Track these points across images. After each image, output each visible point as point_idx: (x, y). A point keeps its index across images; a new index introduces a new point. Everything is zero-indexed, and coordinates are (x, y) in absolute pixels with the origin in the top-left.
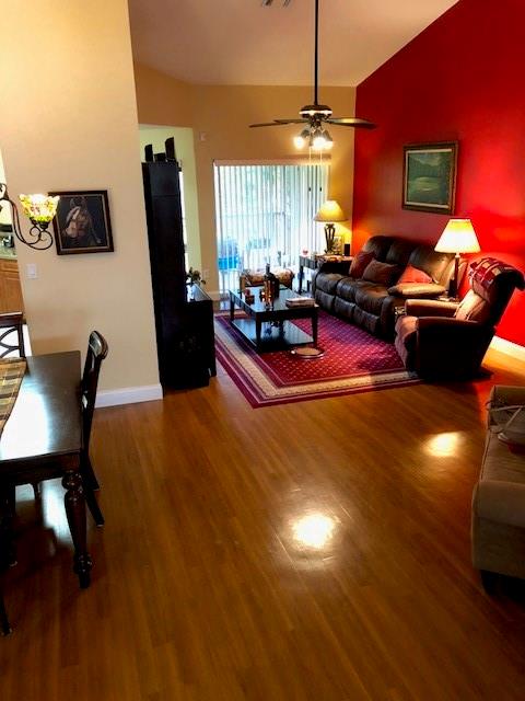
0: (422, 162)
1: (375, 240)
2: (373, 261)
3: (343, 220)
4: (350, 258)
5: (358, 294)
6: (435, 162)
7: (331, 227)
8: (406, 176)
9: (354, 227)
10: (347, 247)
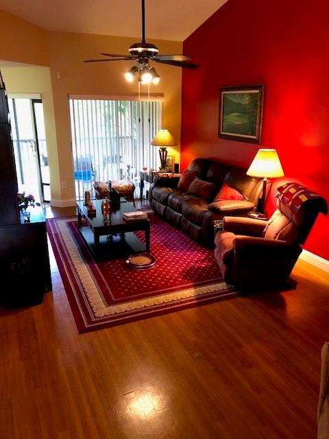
0: (235, 101)
1: (198, 162)
2: (196, 179)
3: (173, 145)
4: (179, 175)
5: (185, 206)
6: (246, 101)
7: (164, 150)
8: (222, 111)
9: (182, 150)
10: (177, 166)
